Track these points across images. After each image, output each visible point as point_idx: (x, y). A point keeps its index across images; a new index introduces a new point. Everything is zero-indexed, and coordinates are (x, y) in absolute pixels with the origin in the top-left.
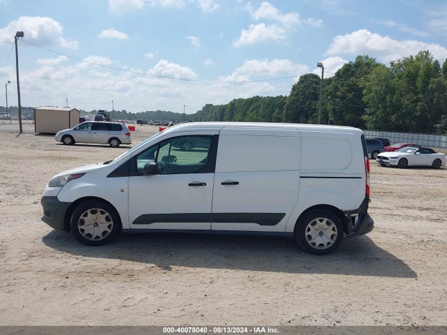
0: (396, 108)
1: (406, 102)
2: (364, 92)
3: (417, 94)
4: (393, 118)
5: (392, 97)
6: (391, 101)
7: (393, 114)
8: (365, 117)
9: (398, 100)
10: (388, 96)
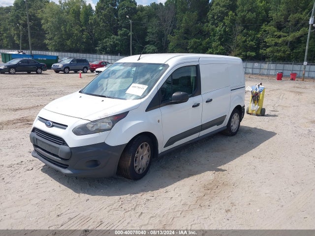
0: (69, 36)
1: (76, 32)
2: (43, 21)
3: (81, 26)
4: (69, 43)
5: (65, 27)
6: (65, 31)
7: (68, 40)
8: (47, 42)
9: (70, 30)
10: (62, 27)
